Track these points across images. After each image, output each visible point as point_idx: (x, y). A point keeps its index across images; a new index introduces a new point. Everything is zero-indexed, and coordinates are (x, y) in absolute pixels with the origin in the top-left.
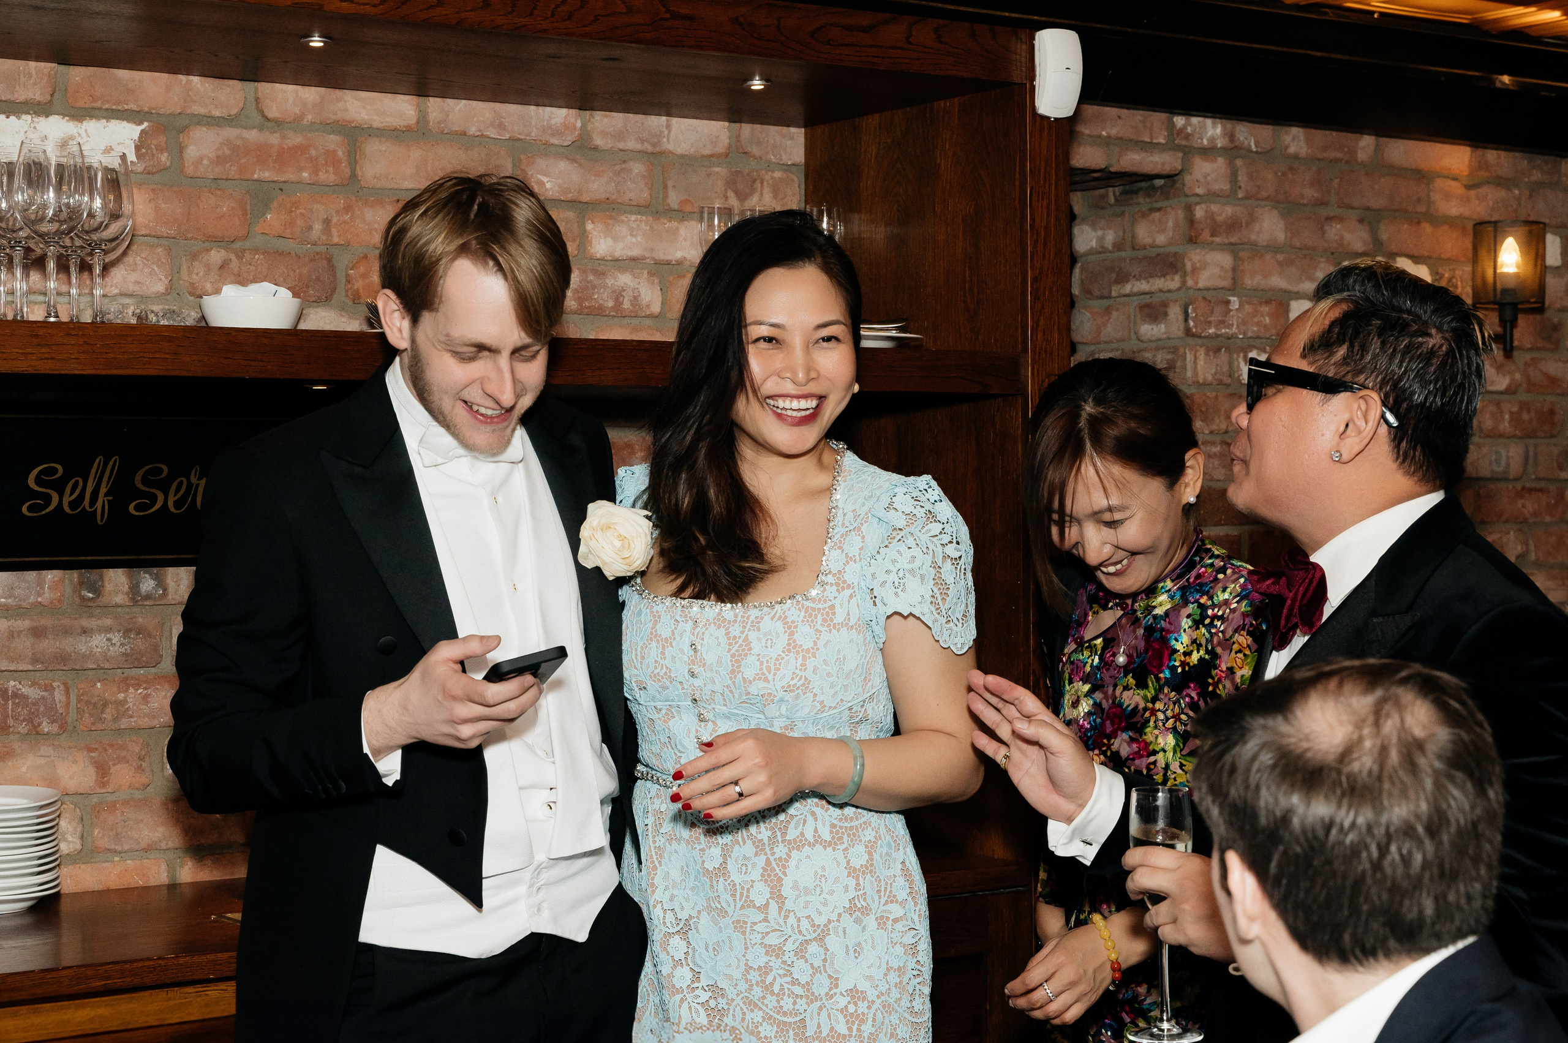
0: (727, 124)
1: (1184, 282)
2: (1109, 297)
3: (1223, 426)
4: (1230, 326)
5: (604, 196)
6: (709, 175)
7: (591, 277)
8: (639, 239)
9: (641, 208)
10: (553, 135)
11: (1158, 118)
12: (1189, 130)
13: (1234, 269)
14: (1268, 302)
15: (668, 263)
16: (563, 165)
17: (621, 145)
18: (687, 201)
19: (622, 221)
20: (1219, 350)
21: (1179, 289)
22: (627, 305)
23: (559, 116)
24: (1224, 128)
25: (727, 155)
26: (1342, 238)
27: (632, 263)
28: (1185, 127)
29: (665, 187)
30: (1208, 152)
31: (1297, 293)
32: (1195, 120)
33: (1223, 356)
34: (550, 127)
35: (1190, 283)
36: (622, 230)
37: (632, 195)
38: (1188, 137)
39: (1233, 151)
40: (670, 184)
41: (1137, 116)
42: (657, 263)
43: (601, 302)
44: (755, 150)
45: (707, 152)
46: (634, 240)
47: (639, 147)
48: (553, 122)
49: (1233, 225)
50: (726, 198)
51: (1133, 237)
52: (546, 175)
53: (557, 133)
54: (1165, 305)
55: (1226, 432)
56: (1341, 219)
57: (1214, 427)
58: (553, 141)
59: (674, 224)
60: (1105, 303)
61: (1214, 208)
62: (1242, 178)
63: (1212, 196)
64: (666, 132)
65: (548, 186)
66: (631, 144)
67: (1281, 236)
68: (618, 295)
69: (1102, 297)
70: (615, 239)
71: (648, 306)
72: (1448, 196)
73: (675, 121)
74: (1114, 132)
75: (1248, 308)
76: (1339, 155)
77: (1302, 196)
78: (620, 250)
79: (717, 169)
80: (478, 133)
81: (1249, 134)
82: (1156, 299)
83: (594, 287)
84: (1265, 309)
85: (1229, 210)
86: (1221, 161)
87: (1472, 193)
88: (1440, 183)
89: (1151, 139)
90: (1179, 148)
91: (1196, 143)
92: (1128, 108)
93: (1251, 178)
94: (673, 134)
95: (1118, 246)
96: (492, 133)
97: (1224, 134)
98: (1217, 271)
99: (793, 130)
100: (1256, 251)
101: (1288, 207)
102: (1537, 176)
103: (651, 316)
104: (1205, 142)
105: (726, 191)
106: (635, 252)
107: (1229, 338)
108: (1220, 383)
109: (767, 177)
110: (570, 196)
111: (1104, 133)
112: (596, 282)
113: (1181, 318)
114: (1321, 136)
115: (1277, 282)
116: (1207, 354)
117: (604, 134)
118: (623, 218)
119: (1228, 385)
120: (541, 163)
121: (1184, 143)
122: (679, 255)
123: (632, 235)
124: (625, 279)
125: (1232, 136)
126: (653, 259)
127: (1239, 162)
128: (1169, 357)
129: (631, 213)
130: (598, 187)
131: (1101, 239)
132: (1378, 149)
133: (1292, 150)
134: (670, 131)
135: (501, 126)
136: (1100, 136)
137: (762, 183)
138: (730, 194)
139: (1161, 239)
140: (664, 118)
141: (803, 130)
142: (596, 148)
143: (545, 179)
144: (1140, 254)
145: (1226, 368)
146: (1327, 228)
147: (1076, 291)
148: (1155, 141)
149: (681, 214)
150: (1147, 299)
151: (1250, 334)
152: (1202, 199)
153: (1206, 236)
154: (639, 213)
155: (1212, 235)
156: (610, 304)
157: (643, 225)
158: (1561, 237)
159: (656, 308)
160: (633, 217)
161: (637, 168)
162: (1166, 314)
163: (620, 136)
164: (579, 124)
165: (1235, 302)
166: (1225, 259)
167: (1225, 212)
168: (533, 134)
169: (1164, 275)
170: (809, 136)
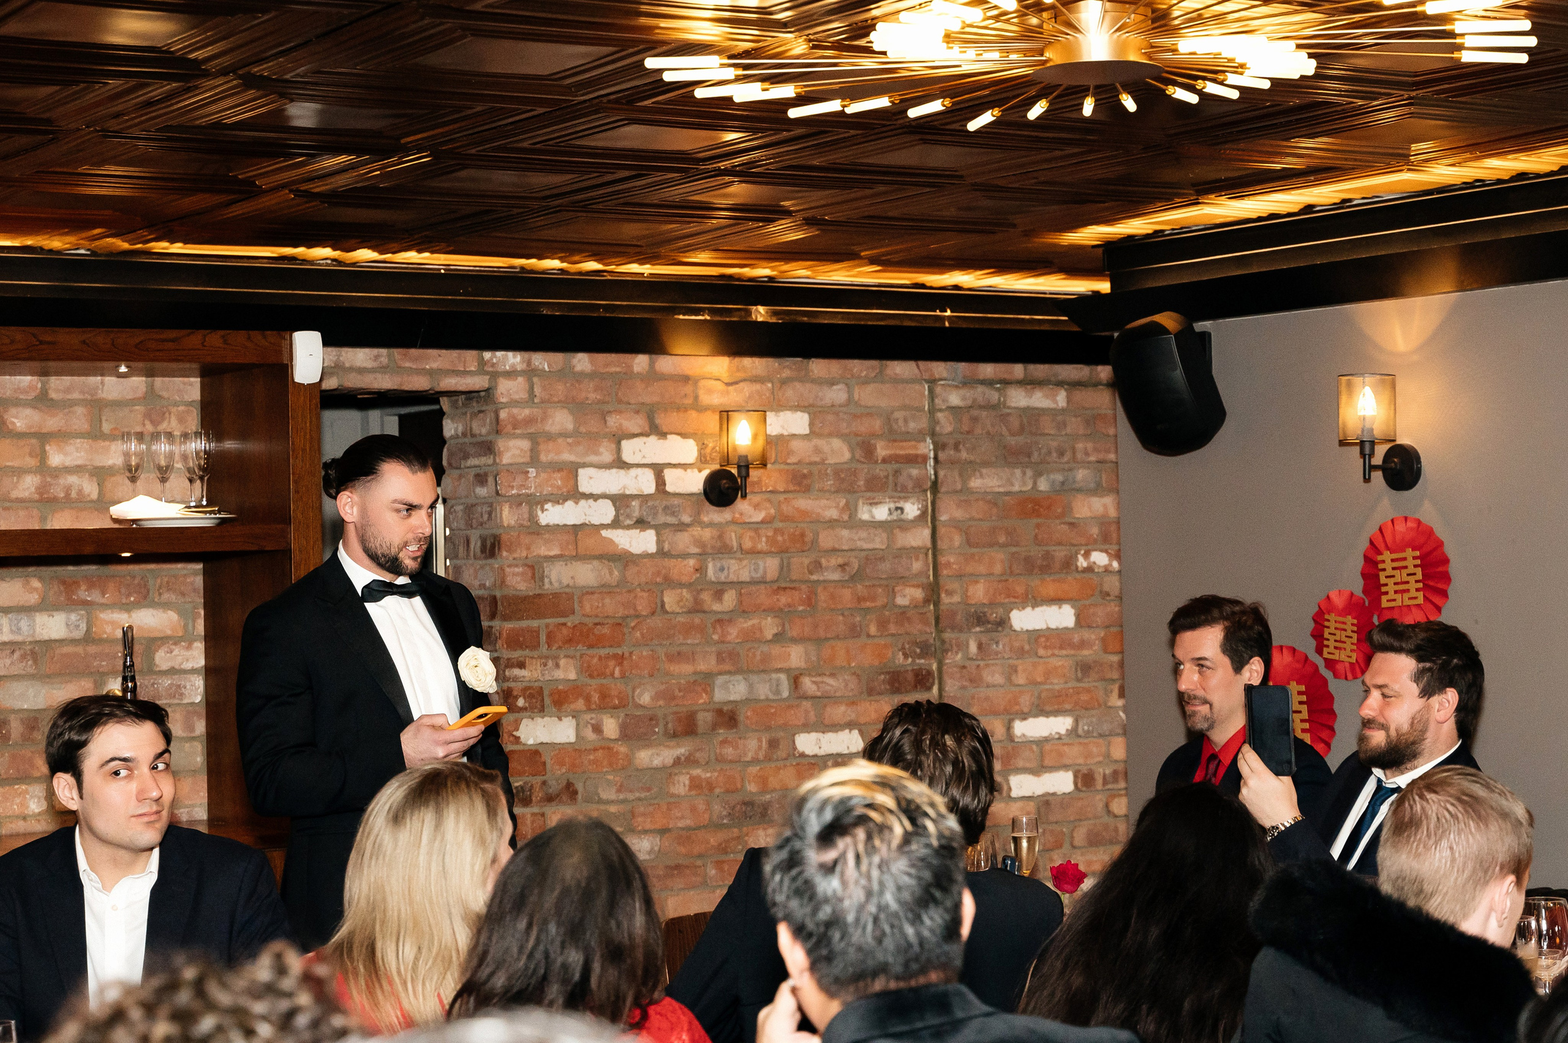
0: (145, 378)
1: (494, 460)
2: (460, 468)
3: (524, 554)
4: (530, 488)
5: (56, 429)
6: (131, 411)
7: (49, 479)
8: (82, 454)
9: (83, 435)
10: (22, 393)
11: (470, 355)
12: (495, 360)
13: (532, 450)
14: (560, 470)
15: (102, 468)
16: (28, 411)
17: (69, 397)
18: (115, 429)
19: (71, 444)
20: (521, 504)
21: (493, 465)
22: (74, 495)
23: (26, 380)
24: (522, 358)
25: (145, 398)
26: (621, 425)
27: (78, 470)
28: (491, 359)
29: (101, 421)
30: (511, 374)
31: (584, 463)
32: (499, 354)
33: (525, 508)
34: (19, 388)
35: (498, 461)
36: (70, 449)
37: (76, 427)
38: (493, 365)
39: (530, 373)
40: (104, 418)
41: (455, 353)
42: (96, 468)
43: (55, 495)
44: (165, 394)
45: (130, 397)
46: (78, 454)
47: (81, 397)
48: (22, 385)
49: (530, 421)
50: (144, 425)
51: (471, 429)
52: (17, 418)
53: (25, 391)
54: (486, 474)
55: (527, 558)
56: (620, 412)
57: (516, 555)
58: (22, 397)
59: (107, 443)
60: (458, 472)
61: (515, 411)
62: (537, 390)
63: (514, 403)
64: (100, 386)
65: (18, 424)
66: (76, 395)
67: (570, 426)
68: (68, 489)
69: (457, 468)
70: (66, 454)
71: (89, 495)
72: (710, 391)
73: (107, 379)
74: (435, 365)
75: (543, 475)
76: (618, 369)
77: (587, 399)
78: (69, 461)
79: (137, 408)
81: (542, 360)
82: (482, 472)
83: (50, 485)
84: (558, 475)
85: (527, 412)
86: (520, 379)
87: (731, 388)
88: (702, 383)
89: (466, 368)
90: (487, 373)
91: (501, 368)
92: (446, 349)
93: (544, 388)
94: (105, 387)
95: (464, 435)
97: (523, 361)
98: (517, 452)
99: (192, 379)
100: (550, 437)
101: (577, 407)
102: (786, 373)
103: (92, 501)
104: (508, 368)
105: (143, 420)
106: (79, 462)
107: (528, 495)
108: (522, 526)
109: (174, 410)
110: (33, 430)
111: (427, 367)
112: (53, 482)
113: (494, 485)
114: (602, 358)
115: (567, 457)
116: (510, 507)
117: (57, 391)
118: (72, 441)
119: (528, 527)
120: (13, 411)
121: (491, 369)
122: (110, 462)
123: (77, 452)
124: (72, 479)
125: (529, 363)
126: (92, 466)
127: (535, 380)
128: (489, 509)
129: (77, 438)
130: (53, 423)
131: (456, 430)
132: (652, 364)
133: (579, 368)
134: (103, 386)
136: (424, 369)
137: (170, 414)
138: (147, 422)
139: (484, 431)
140: (99, 378)
141: (199, 378)
142: (52, 399)
143: (15, 421)
144: (474, 440)
145: (526, 516)
146: (608, 418)
147: (445, 463)
148: (468, 369)
149: (112, 437)
150: (478, 470)
151: (545, 493)
152: (506, 405)
153: (509, 428)
154: (84, 438)
155: (514, 428)
156: (62, 495)
157: (85, 445)
158: (809, 414)
159: (94, 496)
160: (78, 441)
161: (80, 410)
162: (487, 481)
163: (68, 390)
164: (39, 385)
165: (532, 472)
166: (525, 444)
167: (525, 412)
168: (8, 394)
169: (485, 455)
170: (202, 383)
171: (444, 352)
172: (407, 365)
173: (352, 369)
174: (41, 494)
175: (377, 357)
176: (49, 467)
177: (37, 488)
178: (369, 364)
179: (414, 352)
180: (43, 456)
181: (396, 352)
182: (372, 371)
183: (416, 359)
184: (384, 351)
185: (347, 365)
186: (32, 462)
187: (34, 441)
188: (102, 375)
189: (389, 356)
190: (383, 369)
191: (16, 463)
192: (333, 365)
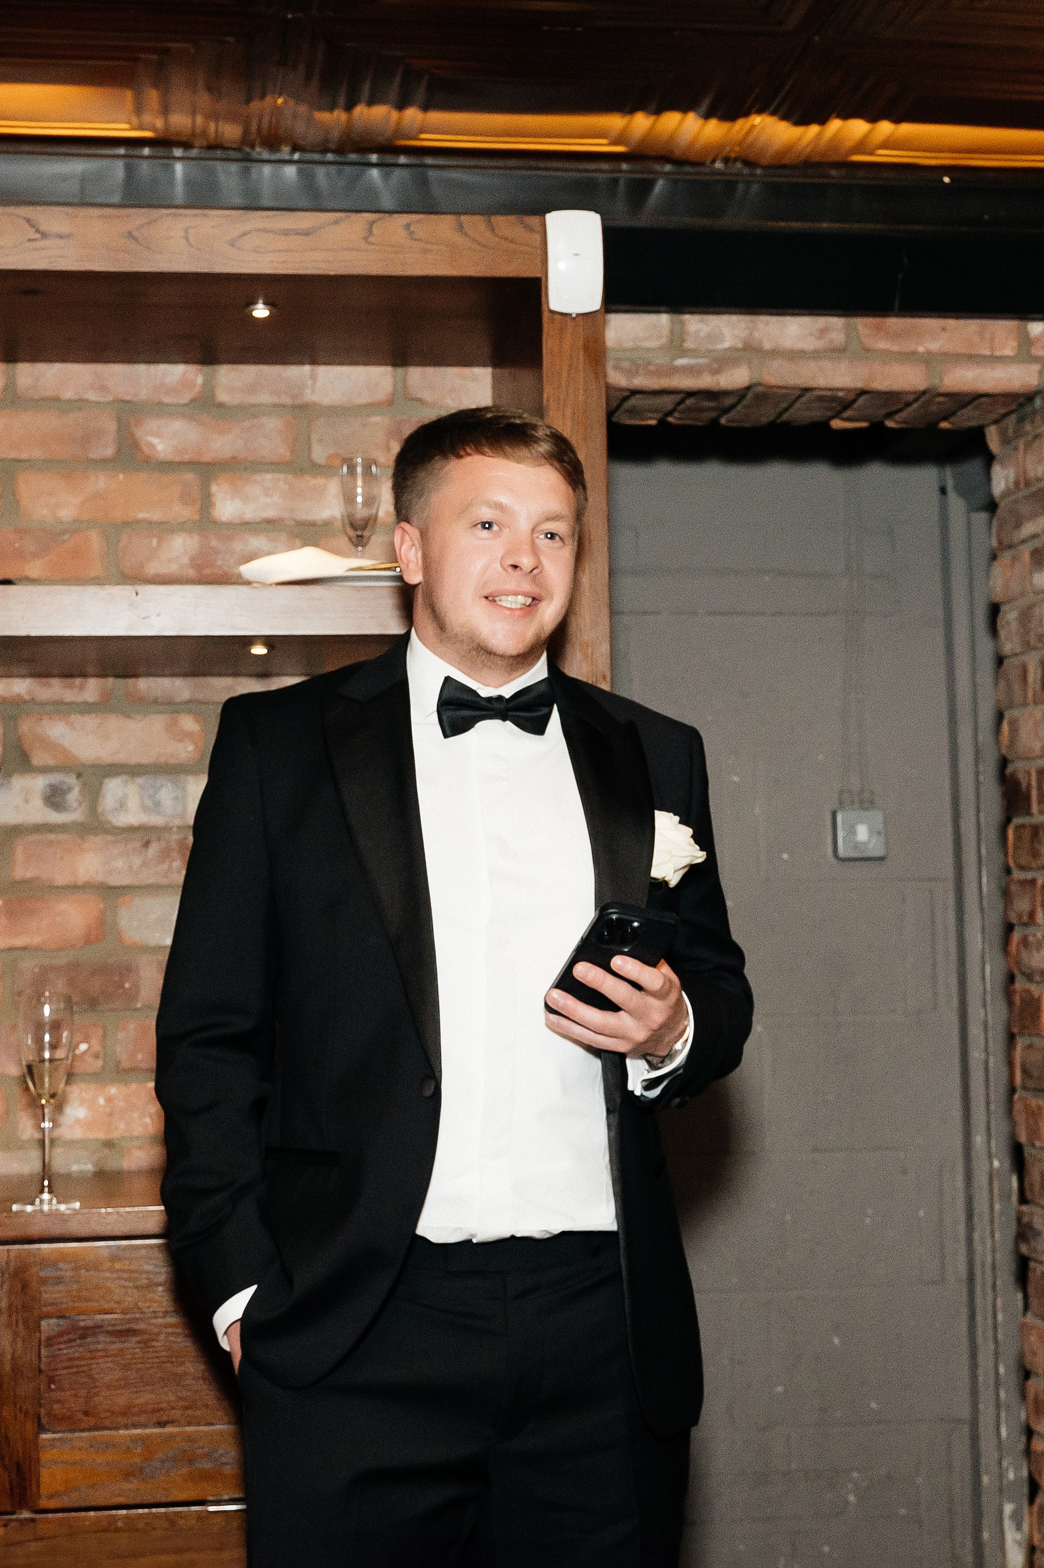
0: (389, 369)
5: (230, 456)
6: (364, 426)
7: (214, 543)
8: (275, 499)
9: (277, 466)
10: (167, 394)
15: (313, 524)
16: (178, 425)
17: (252, 399)
18: (331, 456)
19: (256, 482)
23: (176, 373)
25: (392, 404)
27: (268, 526)
28: (1043, 335)
29: (309, 441)
34: (163, 386)
36: (254, 490)
37: (265, 452)
40: (314, 437)
41: (973, 325)
43: (226, 569)
44: (428, 397)
45: (363, 400)
46: (268, 500)
47: (275, 400)
48: (167, 380)
52: (157, 436)
53: (173, 391)
58: (167, 400)
59: (321, 481)
64: (310, 383)
65: (160, 447)
66: (265, 398)
70: (246, 500)
73: (323, 371)
74: (934, 346)
78: (251, 512)
79: (378, 420)
80: (76, 397)
83: (217, 552)
89: (992, 348)
90: (1035, 359)
92: (957, 318)
94: (319, 384)
96: (92, 396)
99: (478, 371)
105: (388, 442)
106: (271, 514)
110: (186, 457)
111: (920, 348)
112: (223, 547)
117: (232, 389)
118: (256, 477)
120: (152, 424)
123: (267, 495)
126: (295, 520)
129: (267, 471)
130: (222, 445)
134: (314, 381)
135: (103, 389)
136: (915, 353)
140: (307, 368)
141: (488, 371)
142: (221, 405)
143: (155, 441)
148: (998, 353)
149: (323, 470)
154: (278, 471)
157: (281, 484)
160: (269, 476)
161: (272, 424)
163: (252, 389)
164: (200, 380)
168: (143, 394)
170: (494, 377)
171: (951, 323)
172: (883, 345)
173: (775, 353)
174: (199, 568)
175: (823, 332)
176: (215, 523)
177: (193, 559)
178: (810, 344)
179: (893, 323)
180: (206, 502)
181: (863, 325)
182: (815, 355)
183: (897, 336)
184: (837, 322)
185: (767, 346)
186: (184, 512)
187: (190, 477)
188: (314, 362)
189: (848, 330)
190: (837, 352)
191: (156, 515)
192: (740, 345)
